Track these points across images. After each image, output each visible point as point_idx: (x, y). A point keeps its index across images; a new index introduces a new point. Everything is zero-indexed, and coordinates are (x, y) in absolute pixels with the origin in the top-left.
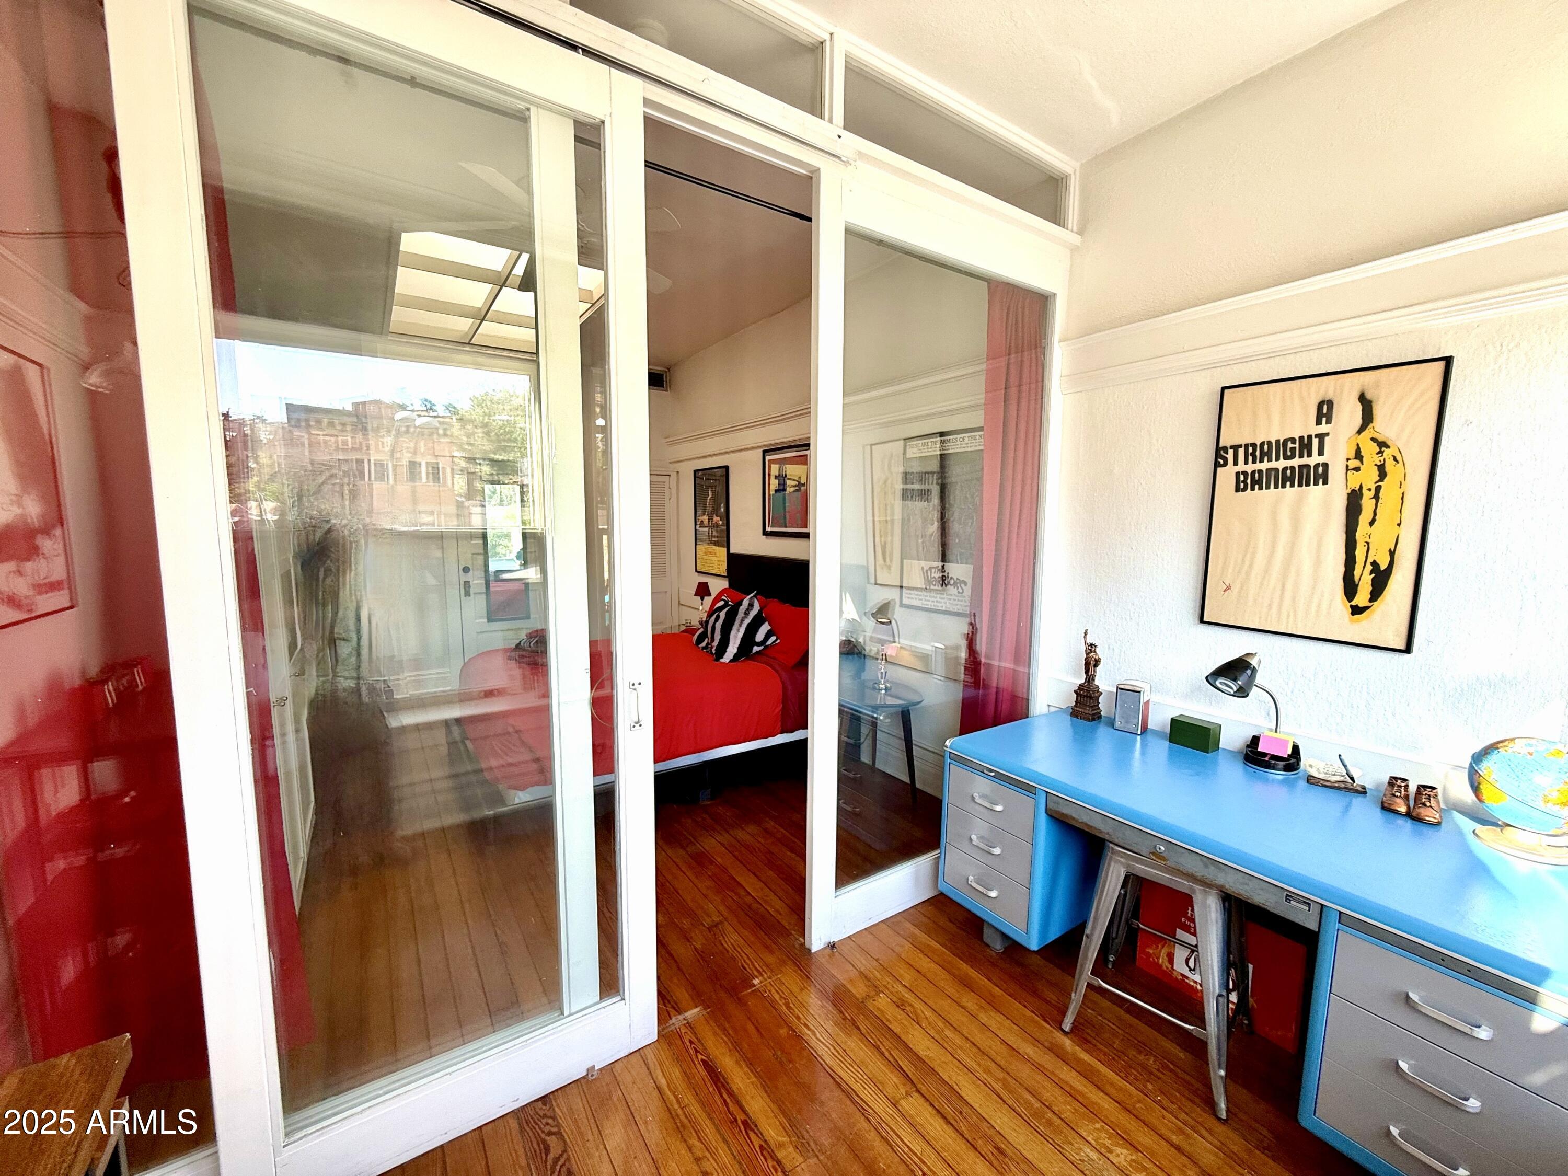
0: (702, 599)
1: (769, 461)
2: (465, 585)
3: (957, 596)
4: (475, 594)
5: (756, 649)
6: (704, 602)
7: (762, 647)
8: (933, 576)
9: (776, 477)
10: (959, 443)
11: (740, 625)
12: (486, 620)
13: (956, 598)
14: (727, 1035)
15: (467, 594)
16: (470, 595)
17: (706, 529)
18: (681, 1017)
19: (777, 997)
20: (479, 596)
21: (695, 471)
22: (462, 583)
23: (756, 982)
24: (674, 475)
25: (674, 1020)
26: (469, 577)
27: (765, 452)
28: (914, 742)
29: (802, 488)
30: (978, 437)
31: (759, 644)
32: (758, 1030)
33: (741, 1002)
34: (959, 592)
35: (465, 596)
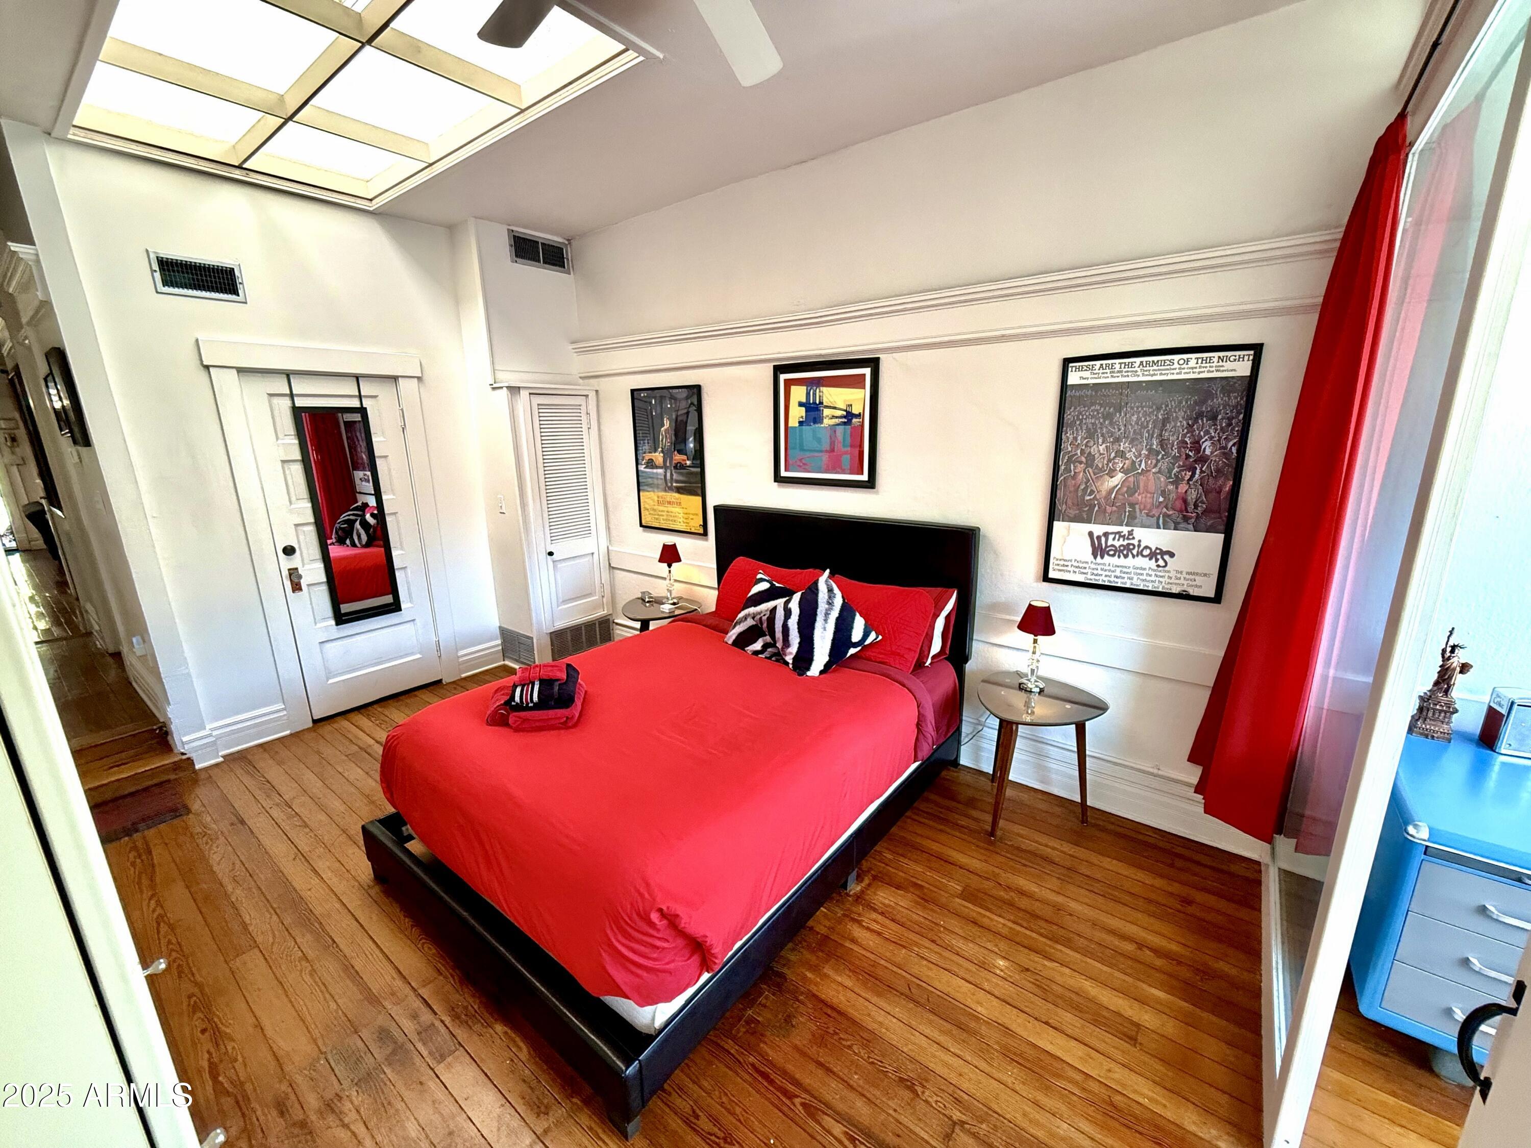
0: (670, 566)
1: (786, 381)
2: (290, 575)
3: (1155, 570)
4: (309, 585)
5: (852, 651)
6: (672, 568)
7: (859, 648)
8: (1109, 543)
9: (801, 404)
10: (1176, 365)
11: (826, 620)
12: (333, 622)
13: (1153, 573)
15: (297, 587)
16: (300, 589)
17: (661, 471)
20: (316, 588)
21: (633, 391)
22: (285, 573)
24: (592, 395)
26: (295, 561)
27: (779, 370)
28: (1087, 753)
29: (854, 420)
30: (1216, 360)
31: (855, 645)
34: (1158, 566)
35: (294, 591)
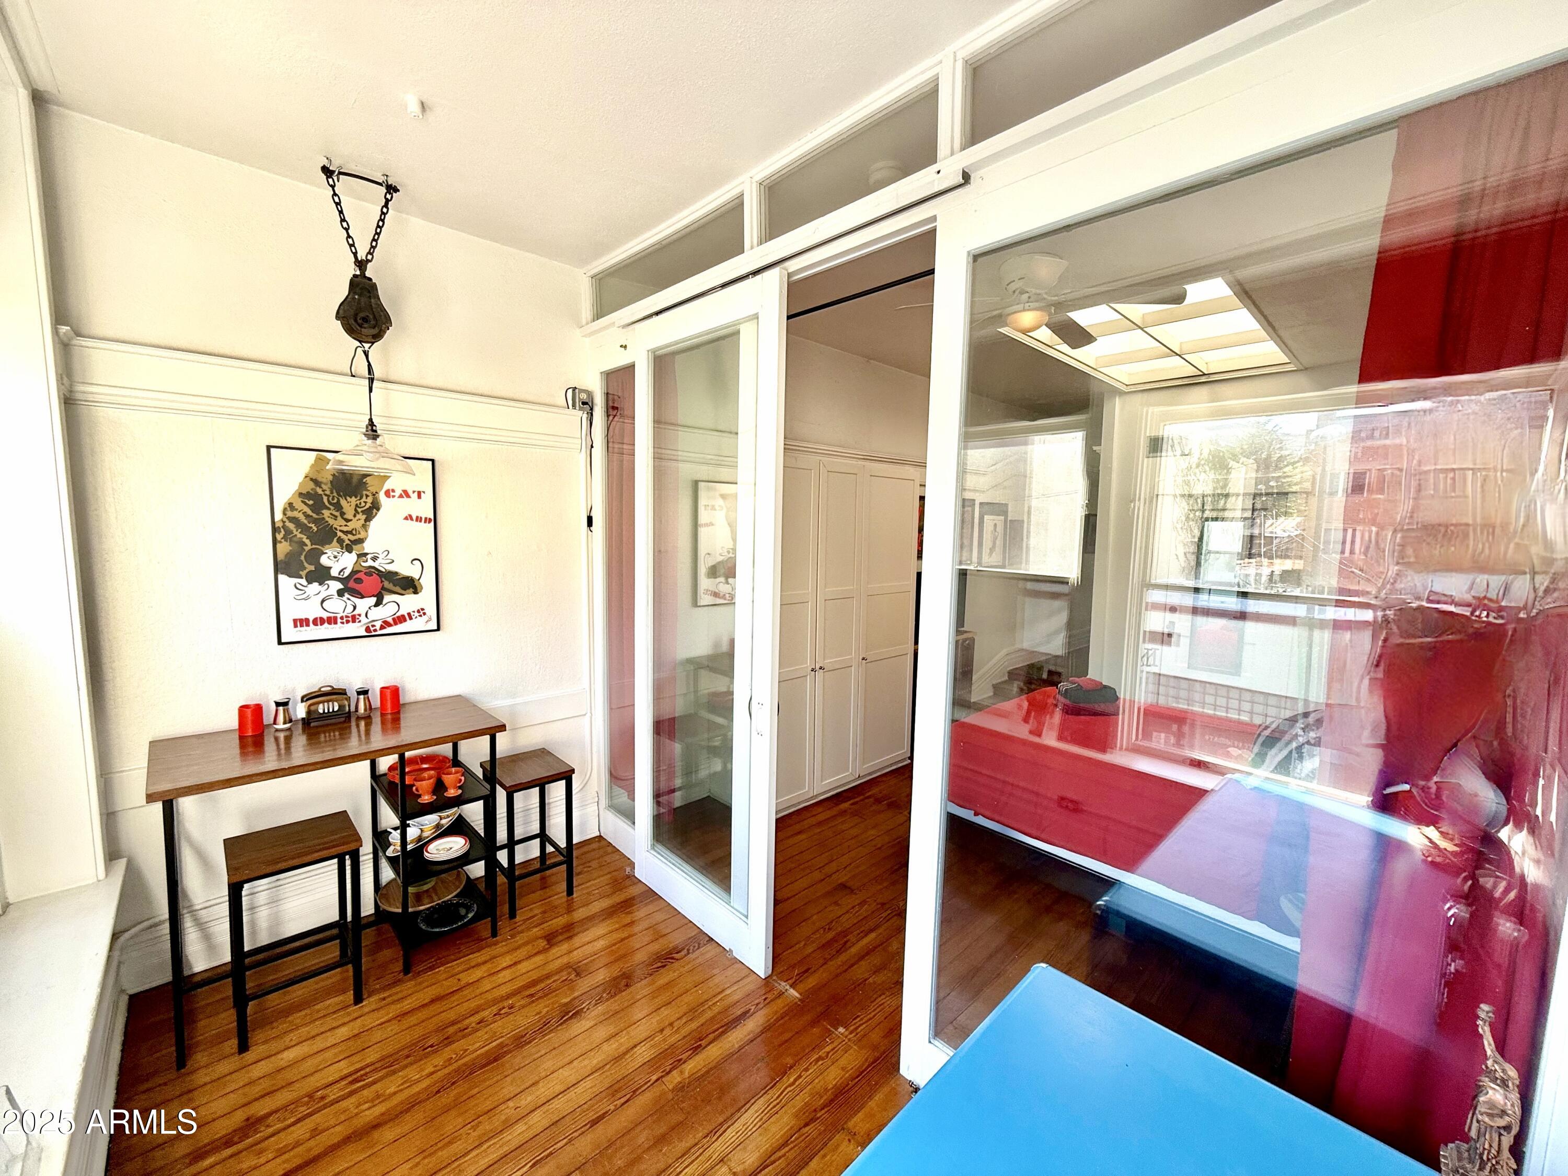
14: (777, 1020)
18: (788, 987)
19: (828, 1049)
23: (841, 1030)
25: (784, 984)
32: (786, 1041)
33: (814, 1023)
